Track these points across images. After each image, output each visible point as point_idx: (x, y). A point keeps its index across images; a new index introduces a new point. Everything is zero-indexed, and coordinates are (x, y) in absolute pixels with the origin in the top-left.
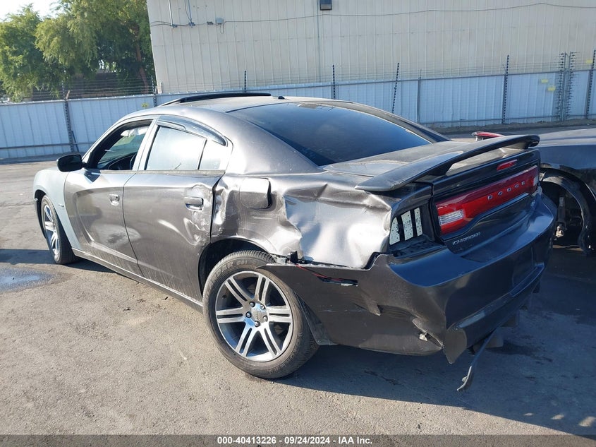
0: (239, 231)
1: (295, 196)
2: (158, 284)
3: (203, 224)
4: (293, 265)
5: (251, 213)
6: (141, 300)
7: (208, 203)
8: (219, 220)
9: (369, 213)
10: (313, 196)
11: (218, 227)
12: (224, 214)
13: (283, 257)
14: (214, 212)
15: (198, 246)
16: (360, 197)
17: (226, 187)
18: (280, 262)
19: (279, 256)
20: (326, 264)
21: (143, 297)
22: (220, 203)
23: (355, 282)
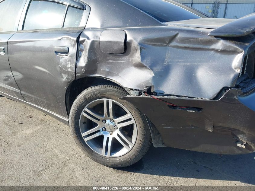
0: (98, 71)
1: (149, 43)
2: (35, 105)
3: (69, 66)
4: (149, 96)
5: (109, 58)
6: (30, 117)
7: (73, 51)
8: (82, 62)
9: (218, 55)
10: (165, 43)
11: (82, 68)
12: (86, 58)
13: (136, 90)
14: (78, 57)
15: (65, 82)
16: (210, 42)
17: (88, 38)
18: (133, 94)
19: (132, 89)
20: (177, 96)
21: (31, 114)
22: (82, 51)
23: (199, 109)
